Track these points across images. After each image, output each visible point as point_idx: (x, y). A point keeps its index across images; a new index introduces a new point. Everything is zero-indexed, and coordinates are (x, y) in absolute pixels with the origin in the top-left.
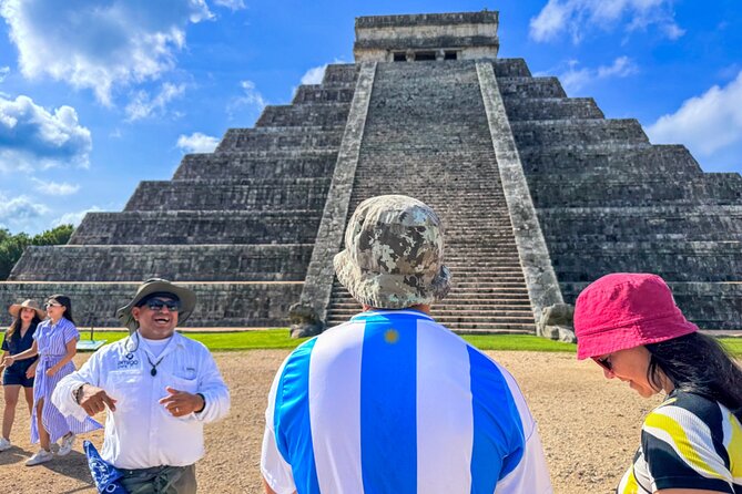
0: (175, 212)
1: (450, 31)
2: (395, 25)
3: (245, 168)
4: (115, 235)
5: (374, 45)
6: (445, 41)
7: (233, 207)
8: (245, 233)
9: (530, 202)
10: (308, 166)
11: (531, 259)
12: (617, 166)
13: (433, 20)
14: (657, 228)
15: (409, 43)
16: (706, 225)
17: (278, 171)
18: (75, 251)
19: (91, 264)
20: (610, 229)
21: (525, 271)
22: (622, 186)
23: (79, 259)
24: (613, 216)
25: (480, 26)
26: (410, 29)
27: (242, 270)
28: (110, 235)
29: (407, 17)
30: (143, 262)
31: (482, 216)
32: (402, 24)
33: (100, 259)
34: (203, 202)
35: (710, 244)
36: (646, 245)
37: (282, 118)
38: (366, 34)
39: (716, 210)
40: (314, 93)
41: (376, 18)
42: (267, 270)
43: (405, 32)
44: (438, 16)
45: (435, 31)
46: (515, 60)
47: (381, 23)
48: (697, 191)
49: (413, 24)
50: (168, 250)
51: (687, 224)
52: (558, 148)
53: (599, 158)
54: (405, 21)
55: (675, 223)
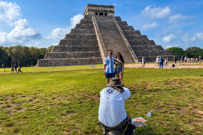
0: (72, 46)
1: (106, 9)
2: (95, 7)
3: (79, 37)
4: (61, 50)
5: (91, 10)
6: (105, 11)
7: (80, 45)
8: (85, 50)
9: (130, 45)
10: (90, 37)
11: (133, 54)
12: (137, 39)
13: (103, 6)
14: (144, 48)
15: (98, 11)
16: (150, 48)
17: (85, 38)
18: (57, 53)
19: (61, 55)
20: (138, 49)
21: (132, 55)
22: (139, 42)
23: (58, 55)
24: (138, 47)
25: (111, 8)
26: (98, 8)
27: (88, 56)
28: (60, 50)
29: (98, 5)
30: (71, 55)
31: (124, 47)
32: (97, 7)
33: (62, 54)
34: (74, 44)
35: (151, 51)
36: (143, 51)
37: (80, 27)
38: (90, 8)
39: (151, 46)
40: (84, 21)
41: (92, 5)
42: (92, 56)
43: (97, 8)
44: (104, 6)
45: (103, 9)
46: (119, 17)
47: (93, 6)
48: (148, 43)
49: (99, 7)
50: (74, 53)
51: (148, 48)
52: (129, 35)
53: (135, 37)
54: (97, 6)
55: (146, 48)
